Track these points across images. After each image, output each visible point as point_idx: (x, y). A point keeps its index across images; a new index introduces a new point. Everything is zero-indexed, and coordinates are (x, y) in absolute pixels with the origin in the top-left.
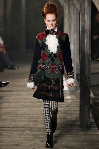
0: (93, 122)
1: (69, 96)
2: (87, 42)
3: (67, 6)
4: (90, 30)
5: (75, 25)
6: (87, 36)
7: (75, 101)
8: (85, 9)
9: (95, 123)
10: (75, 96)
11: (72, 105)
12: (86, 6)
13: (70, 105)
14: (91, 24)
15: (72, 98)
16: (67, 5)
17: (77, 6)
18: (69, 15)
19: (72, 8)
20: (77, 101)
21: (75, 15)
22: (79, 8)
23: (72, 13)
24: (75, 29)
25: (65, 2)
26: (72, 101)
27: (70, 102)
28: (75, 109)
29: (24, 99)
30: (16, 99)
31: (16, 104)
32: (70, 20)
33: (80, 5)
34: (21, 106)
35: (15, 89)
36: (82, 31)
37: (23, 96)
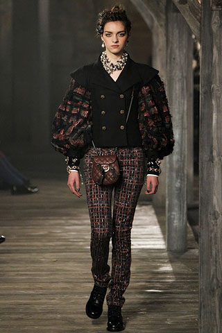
1: (170, 265)
2: (217, 121)
3: (161, 26)
5: (182, 76)
6: (218, 106)
7: (184, 278)
8: (211, 33)
10: (183, 265)
11: (177, 288)
13: (171, 288)
15: (178, 270)
16: (163, 23)
17: (192, 27)
18: (169, 51)
20: (189, 277)
21: (185, 51)
23: (175, 45)
24: (183, 89)
25: (158, 16)
26: (178, 276)
27: (171, 280)
28: (186, 300)
29: (49, 273)
30: (28, 273)
31: (27, 287)
32: (170, 63)
33: (199, 24)
34: (41, 292)
35: (24, 246)
36: (205, 93)
37: (47, 265)
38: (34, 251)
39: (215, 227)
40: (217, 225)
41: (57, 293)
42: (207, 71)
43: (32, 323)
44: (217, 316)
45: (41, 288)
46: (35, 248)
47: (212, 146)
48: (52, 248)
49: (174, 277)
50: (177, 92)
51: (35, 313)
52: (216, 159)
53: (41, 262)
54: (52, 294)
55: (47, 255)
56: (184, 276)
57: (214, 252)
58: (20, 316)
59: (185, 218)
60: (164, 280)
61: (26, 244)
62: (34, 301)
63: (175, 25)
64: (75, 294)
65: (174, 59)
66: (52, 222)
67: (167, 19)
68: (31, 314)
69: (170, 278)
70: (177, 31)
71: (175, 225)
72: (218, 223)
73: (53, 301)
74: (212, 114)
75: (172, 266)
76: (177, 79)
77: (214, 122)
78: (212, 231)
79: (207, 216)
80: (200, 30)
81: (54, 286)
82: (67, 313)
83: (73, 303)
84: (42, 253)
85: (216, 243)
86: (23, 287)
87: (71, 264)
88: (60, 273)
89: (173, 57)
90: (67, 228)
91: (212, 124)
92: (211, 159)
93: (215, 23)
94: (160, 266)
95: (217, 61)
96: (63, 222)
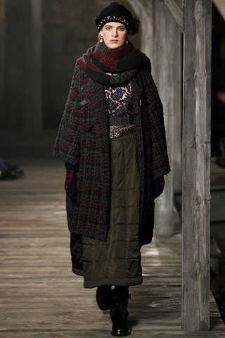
0: (218, 318)
1: (156, 249)
2: (200, 107)
3: (148, 15)
4: (210, 78)
5: (169, 64)
6: (201, 94)
7: (170, 263)
8: (194, 23)
9: (221, 320)
10: (169, 250)
11: (162, 272)
12: (197, 17)
13: (157, 272)
14: (210, 61)
15: (163, 254)
16: (150, 12)
17: (176, 16)
18: (156, 40)
19: (163, 20)
20: (175, 261)
21: (171, 39)
22: (179, 21)
23: (162, 33)
24: (169, 76)
25: (145, 5)
26: (164, 261)
27: (157, 264)
28: (171, 284)
29: (37, 257)
30: (17, 257)
31: (16, 271)
32: (157, 51)
33: (182, 13)
34: (29, 275)
35: (14, 231)
36: (188, 81)
37: (35, 249)
38: (23, 236)
39: (198, 212)
40: (199, 210)
41: (45, 277)
42: (190, 59)
43: (19, 306)
44: (200, 299)
45: (29, 273)
46: (24, 233)
47: (195, 132)
48: (41, 232)
49: (159, 261)
50: (164, 79)
51: (22, 297)
52: (199, 146)
53: (30, 247)
54: (40, 278)
55: (37, 240)
56: (170, 261)
57: (197, 237)
58: (8, 299)
59: (172, 203)
60: (150, 265)
61: (15, 228)
62: (22, 285)
63: (162, 14)
64: (62, 277)
65: (161, 47)
66: (41, 207)
67: (154, 8)
68: (18, 297)
69: (155, 263)
70: (164, 20)
71: (162, 210)
72: (201, 209)
73: (40, 285)
74: (195, 101)
75: (158, 251)
76: (164, 67)
77: (197, 109)
78: (194, 217)
79: (190, 201)
80: (184, 19)
81: (42, 270)
82: (54, 297)
83: (60, 287)
84: (31, 237)
85: (198, 228)
86: (11, 271)
87: (59, 249)
88: (48, 257)
89: (160, 45)
90: (57, 213)
91: (195, 111)
92: (194, 146)
93: (198, 12)
94: (147, 251)
95: (200, 49)
96: (52, 207)
